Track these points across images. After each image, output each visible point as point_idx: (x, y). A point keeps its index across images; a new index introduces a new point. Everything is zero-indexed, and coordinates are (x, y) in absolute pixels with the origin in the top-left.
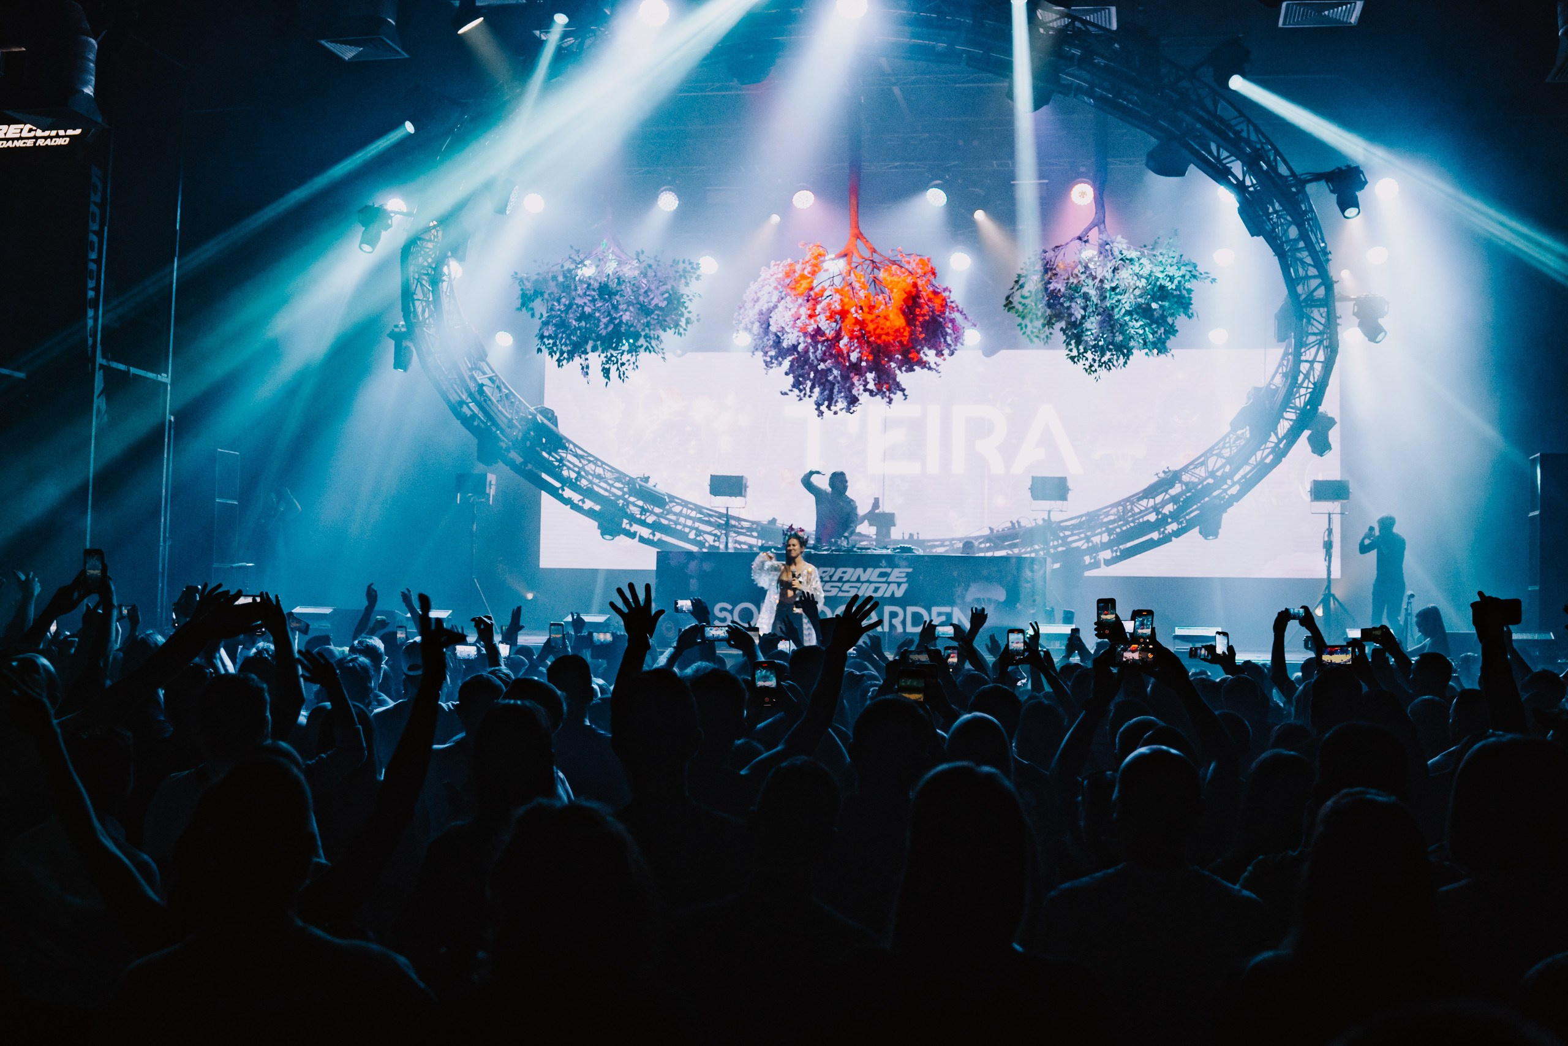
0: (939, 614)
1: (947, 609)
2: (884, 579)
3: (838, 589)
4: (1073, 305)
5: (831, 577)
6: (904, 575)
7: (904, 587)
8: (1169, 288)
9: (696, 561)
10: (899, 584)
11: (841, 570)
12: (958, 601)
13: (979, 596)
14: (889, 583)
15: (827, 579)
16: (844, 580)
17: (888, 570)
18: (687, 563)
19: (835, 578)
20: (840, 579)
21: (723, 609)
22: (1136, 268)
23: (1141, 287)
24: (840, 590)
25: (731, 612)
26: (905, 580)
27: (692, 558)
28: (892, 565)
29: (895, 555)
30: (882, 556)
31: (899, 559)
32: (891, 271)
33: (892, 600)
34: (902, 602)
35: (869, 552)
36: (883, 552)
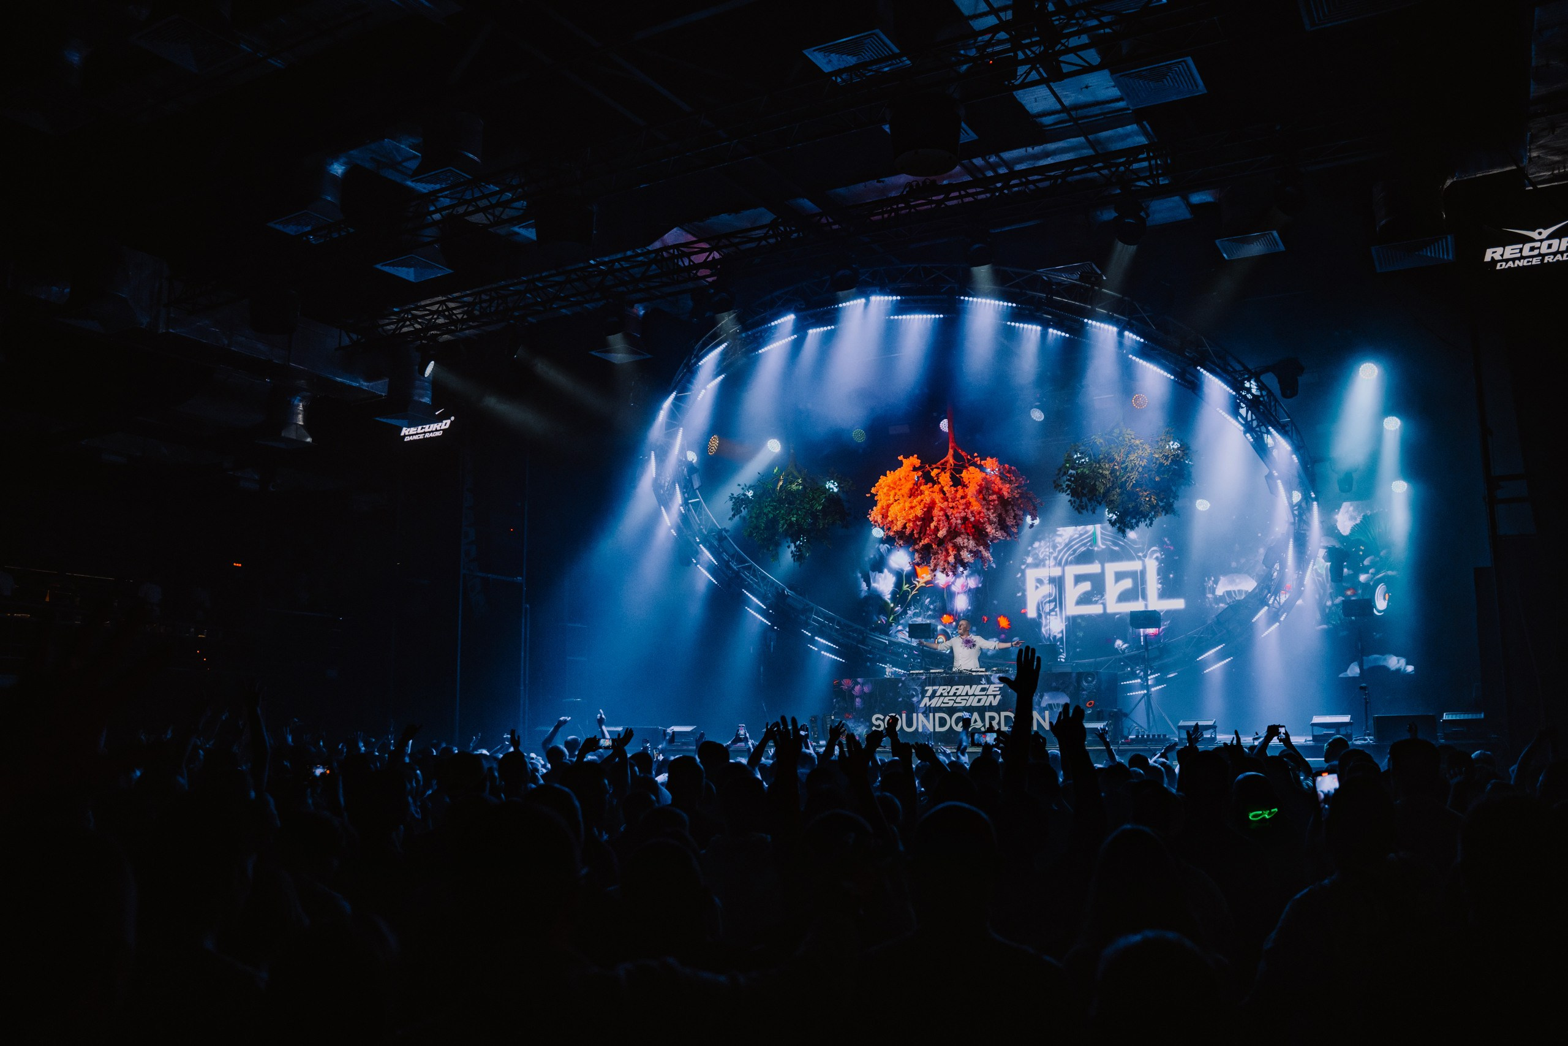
2: (984, 693)
3: (953, 701)
4: (1097, 483)
5: (948, 693)
6: (998, 689)
7: (998, 698)
8: (1165, 464)
9: (859, 686)
10: (995, 696)
11: (955, 687)
12: (1037, 707)
13: (1050, 702)
14: (988, 696)
15: (946, 694)
16: (957, 694)
17: (987, 686)
18: (854, 687)
19: (951, 693)
20: (955, 694)
21: (877, 719)
22: (1140, 452)
24: (955, 702)
25: (884, 721)
26: (999, 693)
27: (857, 683)
28: (989, 682)
29: (991, 675)
30: (982, 676)
31: (994, 678)
32: (969, 470)
33: (991, 708)
34: (997, 709)
35: (974, 674)
36: (983, 673)
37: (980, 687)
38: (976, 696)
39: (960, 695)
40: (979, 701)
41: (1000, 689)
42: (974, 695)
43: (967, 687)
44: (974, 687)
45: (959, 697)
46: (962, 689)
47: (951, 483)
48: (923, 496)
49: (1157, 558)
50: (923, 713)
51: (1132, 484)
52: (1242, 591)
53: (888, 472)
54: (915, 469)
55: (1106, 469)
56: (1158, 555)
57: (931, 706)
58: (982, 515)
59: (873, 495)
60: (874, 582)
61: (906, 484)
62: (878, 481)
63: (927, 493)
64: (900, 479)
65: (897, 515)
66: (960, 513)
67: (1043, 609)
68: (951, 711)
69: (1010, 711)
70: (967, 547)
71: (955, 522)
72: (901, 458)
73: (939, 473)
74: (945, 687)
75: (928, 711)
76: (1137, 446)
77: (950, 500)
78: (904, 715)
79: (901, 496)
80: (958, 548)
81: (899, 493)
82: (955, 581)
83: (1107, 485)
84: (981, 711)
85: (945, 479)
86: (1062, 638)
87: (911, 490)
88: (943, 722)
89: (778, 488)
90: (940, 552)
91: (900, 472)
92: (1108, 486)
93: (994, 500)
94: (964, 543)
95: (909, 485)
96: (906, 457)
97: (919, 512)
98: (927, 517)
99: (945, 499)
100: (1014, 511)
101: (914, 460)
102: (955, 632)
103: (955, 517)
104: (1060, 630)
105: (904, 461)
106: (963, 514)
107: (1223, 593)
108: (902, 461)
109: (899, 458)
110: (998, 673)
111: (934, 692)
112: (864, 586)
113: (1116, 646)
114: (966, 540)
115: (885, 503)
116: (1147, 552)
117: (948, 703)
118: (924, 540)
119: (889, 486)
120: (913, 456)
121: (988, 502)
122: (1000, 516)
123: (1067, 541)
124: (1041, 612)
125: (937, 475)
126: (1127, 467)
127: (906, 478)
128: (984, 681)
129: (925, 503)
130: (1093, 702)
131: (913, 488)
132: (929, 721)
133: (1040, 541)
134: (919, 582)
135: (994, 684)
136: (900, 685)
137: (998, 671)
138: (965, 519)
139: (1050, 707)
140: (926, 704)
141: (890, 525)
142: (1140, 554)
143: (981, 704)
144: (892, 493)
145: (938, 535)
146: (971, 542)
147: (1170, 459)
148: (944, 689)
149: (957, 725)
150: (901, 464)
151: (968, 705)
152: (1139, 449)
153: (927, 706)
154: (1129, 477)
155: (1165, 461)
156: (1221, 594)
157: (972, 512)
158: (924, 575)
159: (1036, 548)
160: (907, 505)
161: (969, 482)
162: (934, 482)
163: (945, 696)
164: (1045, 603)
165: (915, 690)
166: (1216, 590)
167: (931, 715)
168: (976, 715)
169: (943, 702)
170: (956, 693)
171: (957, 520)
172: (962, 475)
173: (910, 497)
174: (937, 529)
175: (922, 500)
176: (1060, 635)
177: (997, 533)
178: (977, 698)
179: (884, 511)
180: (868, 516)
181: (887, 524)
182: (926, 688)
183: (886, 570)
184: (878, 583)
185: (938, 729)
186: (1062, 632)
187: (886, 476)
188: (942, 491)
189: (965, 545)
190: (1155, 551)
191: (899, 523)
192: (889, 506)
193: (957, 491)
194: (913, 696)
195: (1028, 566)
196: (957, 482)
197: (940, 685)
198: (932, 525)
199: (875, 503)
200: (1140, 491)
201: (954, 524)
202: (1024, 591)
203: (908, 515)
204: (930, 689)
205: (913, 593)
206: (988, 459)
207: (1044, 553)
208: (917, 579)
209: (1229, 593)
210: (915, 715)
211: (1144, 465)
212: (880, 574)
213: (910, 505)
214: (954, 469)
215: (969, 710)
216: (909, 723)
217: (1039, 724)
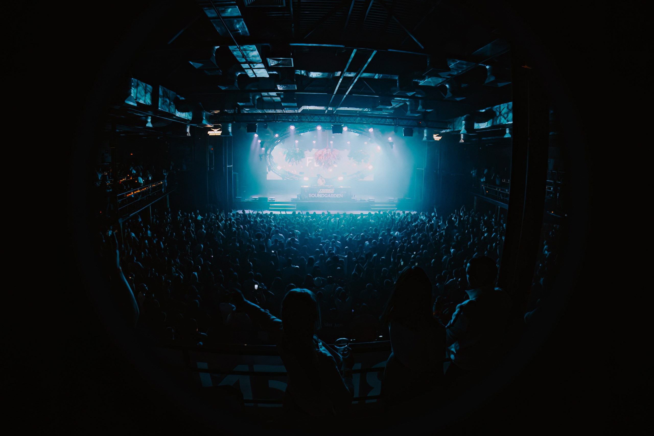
1: (339, 194)
7: (334, 192)
12: (341, 194)
18: (305, 189)
25: (311, 195)
33: (332, 193)
34: (333, 194)
37: (330, 190)
39: (326, 191)
43: (328, 190)
50: (319, 194)
68: (324, 194)
74: (324, 189)
78: (315, 194)
111: (322, 190)
117: (324, 192)
139: (343, 194)
143: (330, 193)
149: (325, 196)
167: (321, 194)
168: (329, 195)
185: (322, 197)
194: (317, 191)
210: (317, 194)
215: (328, 194)
216: (316, 196)
217: (341, 197)
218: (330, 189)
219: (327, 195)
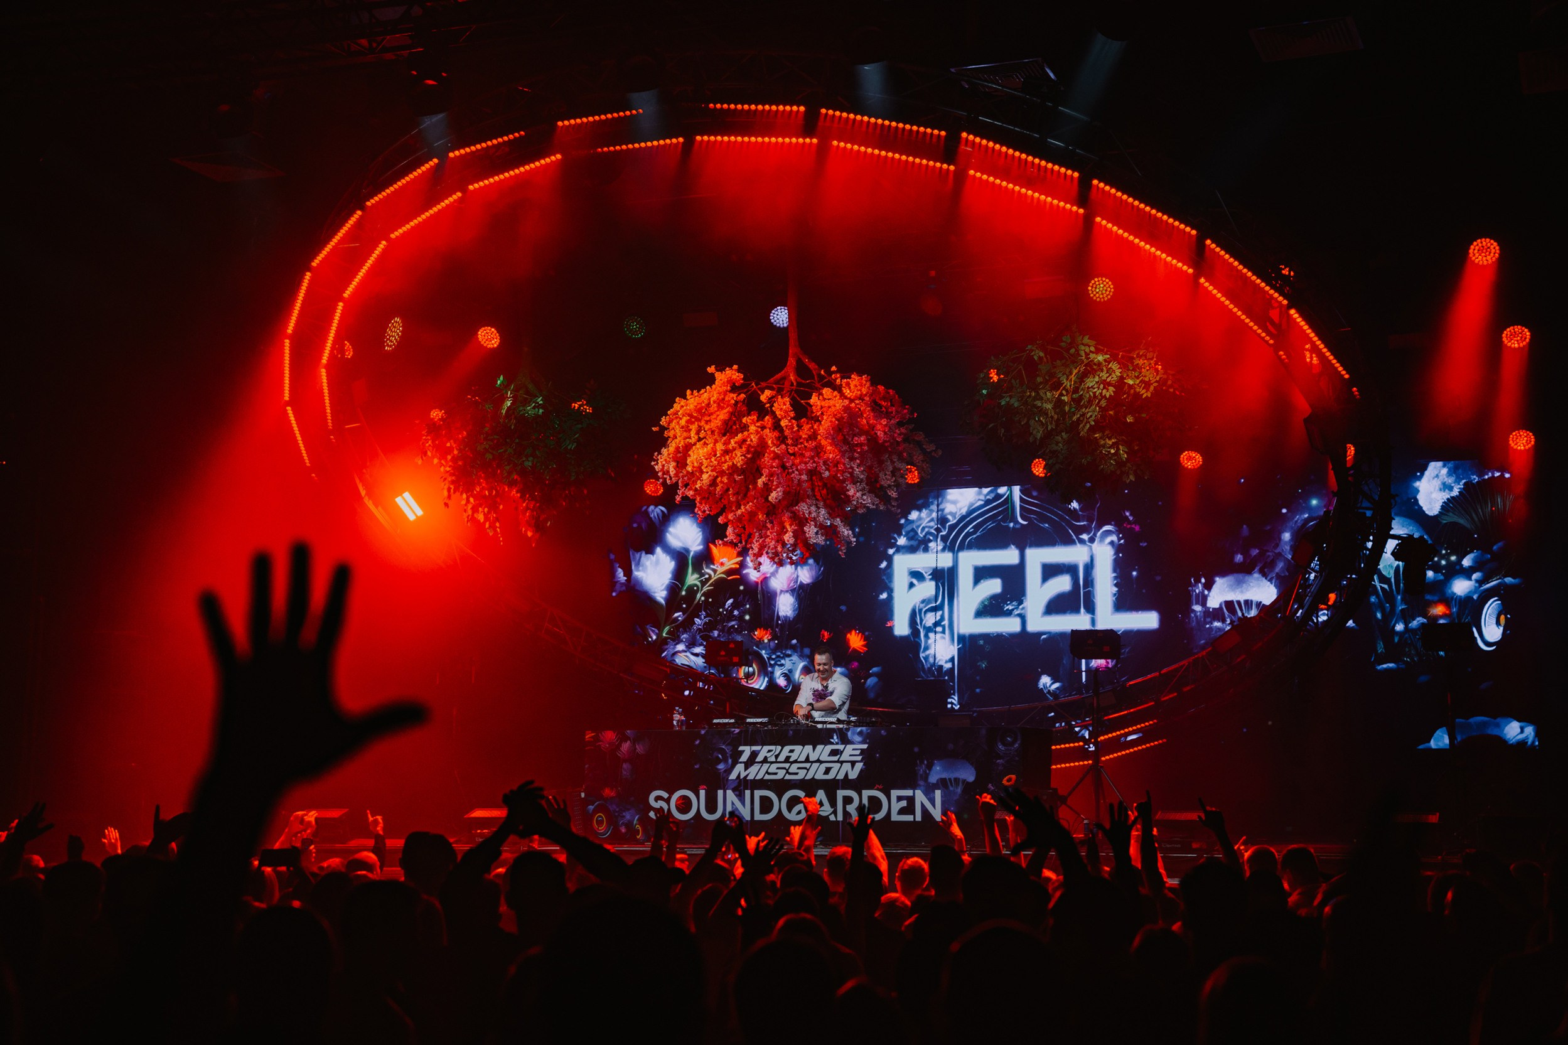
0: (900, 799)
1: (908, 793)
2: (835, 758)
3: (785, 771)
4: (1032, 422)
5: (777, 756)
6: (858, 752)
7: (859, 766)
8: (1144, 396)
9: (629, 742)
10: (853, 763)
11: (787, 748)
12: (921, 783)
13: (943, 776)
14: (842, 762)
15: (773, 759)
16: (791, 760)
17: (841, 747)
18: (620, 745)
19: (782, 758)
20: (787, 760)
21: (658, 798)
22: (1104, 375)
23: (1108, 396)
24: (787, 772)
25: (668, 801)
26: (859, 758)
27: (625, 739)
28: (845, 741)
29: (848, 730)
30: (833, 730)
31: (853, 733)
32: (822, 395)
33: (846, 783)
34: (857, 785)
35: (820, 726)
36: (834, 726)
37: (829, 748)
38: (821, 762)
39: (796, 761)
40: (827, 771)
41: (863, 751)
42: (818, 761)
43: (808, 748)
44: (820, 747)
45: (793, 765)
46: (800, 752)
47: (792, 414)
48: (746, 433)
49: (1112, 543)
50: (734, 790)
51: (1088, 426)
52: (1252, 601)
53: (688, 392)
54: (734, 389)
55: (1048, 401)
56: (1114, 538)
57: (748, 778)
58: (841, 467)
59: (663, 429)
60: (638, 570)
61: (718, 413)
62: (672, 407)
63: (752, 428)
64: (708, 405)
65: (701, 464)
66: (806, 463)
67: (921, 620)
68: (780, 787)
69: (878, 789)
70: (814, 519)
71: (798, 477)
72: (711, 369)
73: (773, 397)
74: (772, 747)
75: (742, 786)
76: (1099, 364)
77: (790, 442)
78: (702, 793)
79: (709, 433)
80: (801, 522)
81: (707, 427)
82: (776, 571)
83: (1047, 428)
84: (831, 787)
85: (782, 405)
86: (953, 669)
87: (725, 423)
88: (766, 805)
89: (504, 412)
90: (769, 525)
91: (710, 394)
92: (1049, 428)
93: (861, 445)
94: (810, 513)
95: (723, 415)
96: (720, 369)
97: (739, 459)
98: (752, 469)
99: (782, 439)
100: (893, 462)
101: (732, 374)
102: (774, 657)
103: (797, 470)
104: (949, 657)
105: (717, 374)
106: (810, 466)
107: (1221, 605)
108: (713, 375)
109: (708, 369)
110: (859, 726)
111: (754, 755)
112: (620, 574)
113: (1041, 686)
114: (813, 508)
115: (682, 443)
116: (1095, 535)
117: (776, 774)
118: (745, 505)
119: (690, 415)
120: (731, 367)
121: (852, 448)
122: (869, 469)
123: (964, 511)
124: (919, 627)
125: (769, 399)
126: (1081, 398)
127: (720, 404)
128: (835, 739)
129: (750, 445)
130: (1013, 776)
131: (730, 419)
132: (743, 804)
133: (919, 509)
134: (715, 571)
135: (852, 743)
136: (697, 742)
137: (860, 722)
138: (813, 473)
139: (943, 784)
140: (739, 774)
141: (689, 479)
142: (1085, 537)
143: (831, 776)
144: (694, 427)
145: (770, 498)
146: (823, 511)
147: (1152, 388)
148: (769, 751)
149: (790, 809)
150: (711, 380)
151: (809, 777)
152: (1102, 371)
153: (742, 777)
154: (1083, 415)
155: (1144, 391)
156: (1217, 606)
157: (825, 463)
158: (724, 560)
159: (912, 522)
160: (720, 447)
161: (822, 414)
162: (762, 411)
163: (772, 763)
164: (926, 612)
165: (723, 752)
166: (1209, 598)
167: (748, 793)
168: (821, 795)
169: (767, 772)
170: (790, 757)
171: (800, 474)
172: (812, 401)
173: (724, 435)
174: (768, 489)
175: (744, 441)
176: (949, 665)
177: (865, 497)
178: (823, 767)
179: (679, 455)
180: (653, 463)
181: (683, 477)
182: (741, 748)
183: (658, 550)
184: (645, 570)
185: (758, 817)
186: (952, 660)
187: (685, 398)
188: (776, 426)
189: (813, 515)
190: (1108, 533)
191: (705, 476)
192: (688, 447)
193: (800, 426)
194: (719, 761)
195: (899, 549)
196: (802, 411)
197: (763, 744)
198: (760, 482)
199: (663, 442)
200: (1101, 438)
201: (796, 482)
202: (890, 591)
203: (720, 463)
204: (747, 751)
205: (705, 589)
206: (853, 376)
207: (926, 530)
208: (712, 566)
209: (1229, 604)
210: (720, 793)
211: (1110, 395)
212: (649, 556)
213: (723, 448)
214: (797, 392)
215: (810, 787)
216: (711, 807)
217: (925, 811)
218: (827, 742)
219: (801, 794)
